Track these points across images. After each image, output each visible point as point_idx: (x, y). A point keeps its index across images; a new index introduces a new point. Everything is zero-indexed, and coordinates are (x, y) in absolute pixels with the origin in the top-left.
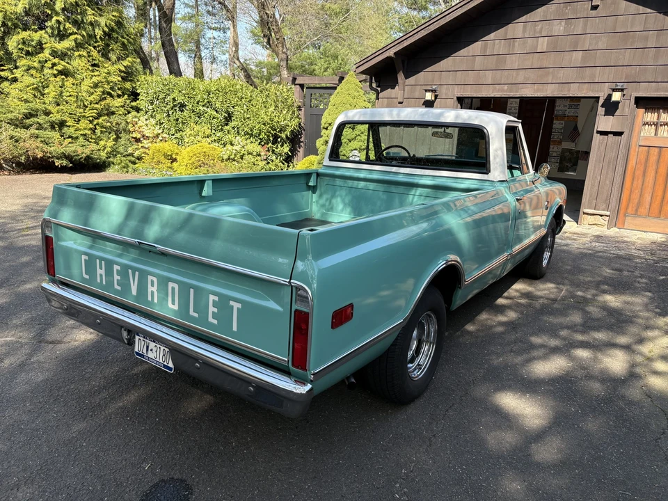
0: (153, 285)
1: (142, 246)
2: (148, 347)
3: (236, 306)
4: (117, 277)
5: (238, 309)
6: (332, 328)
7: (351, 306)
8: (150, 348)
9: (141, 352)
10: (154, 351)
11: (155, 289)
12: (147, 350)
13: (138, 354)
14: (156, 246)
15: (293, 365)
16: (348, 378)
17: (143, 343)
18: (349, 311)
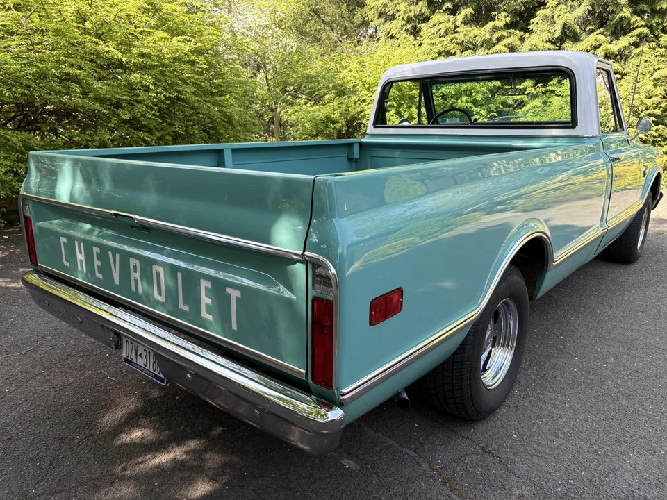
0: (135, 271)
1: (119, 218)
2: (136, 351)
3: (234, 294)
4: (97, 263)
5: (237, 298)
6: (371, 323)
7: (400, 291)
8: (139, 353)
9: (129, 358)
10: (144, 356)
11: (138, 275)
12: (136, 356)
13: (126, 360)
14: (133, 216)
15: (313, 379)
16: (398, 394)
17: (131, 345)
18: (396, 298)
